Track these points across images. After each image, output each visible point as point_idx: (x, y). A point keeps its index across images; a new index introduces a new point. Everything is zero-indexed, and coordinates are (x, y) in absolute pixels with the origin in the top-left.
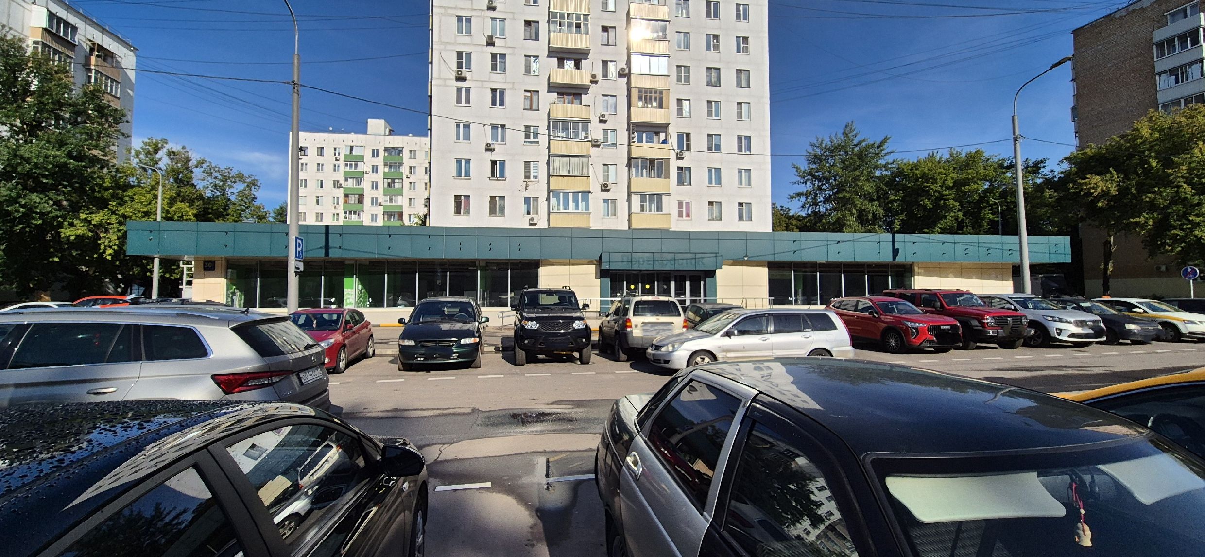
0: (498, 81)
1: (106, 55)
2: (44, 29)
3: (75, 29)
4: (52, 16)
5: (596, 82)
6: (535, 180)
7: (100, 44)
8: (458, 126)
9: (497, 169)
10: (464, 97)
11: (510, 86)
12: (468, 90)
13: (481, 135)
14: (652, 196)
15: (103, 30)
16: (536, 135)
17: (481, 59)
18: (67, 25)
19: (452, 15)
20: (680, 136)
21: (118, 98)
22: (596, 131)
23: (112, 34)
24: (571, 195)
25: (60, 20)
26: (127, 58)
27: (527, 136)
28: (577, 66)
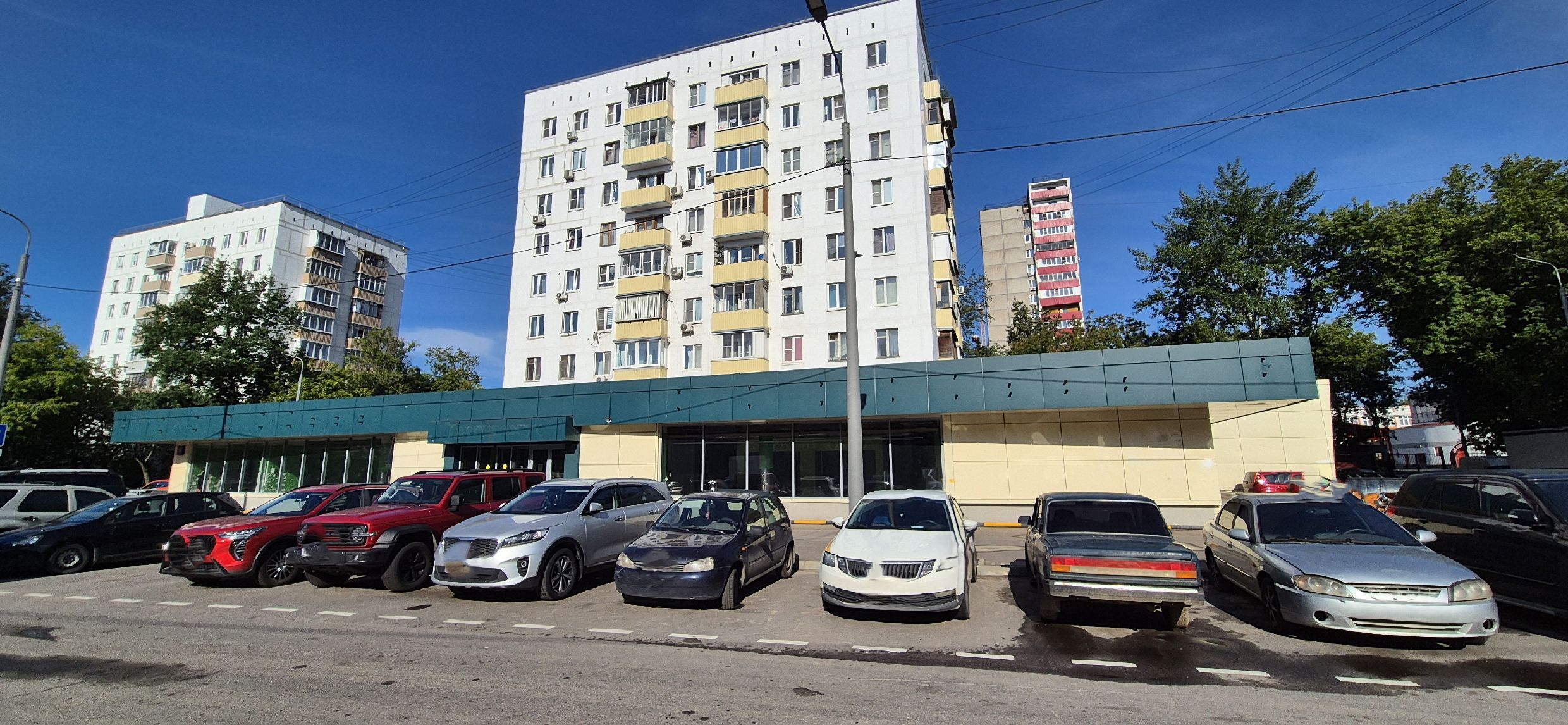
0: (576, 219)
1: (374, 259)
2: (315, 248)
3: (342, 242)
4: (322, 235)
5: (679, 196)
6: (609, 330)
7: (371, 250)
8: (536, 278)
9: (571, 320)
10: (543, 245)
11: (587, 222)
12: (547, 236)
13: (557, 284)
14: (738, 334)
15: (376, 238)
16: (612, 276)
17: (561, 200)
18: (336, 240)
19: (535, 159)
20: (788, 245)
21: (384, 295)
22: (677, 259)
23: (386, 240)
24: (637, 345)
25: (328, 237)
26: (398, 260)
27: (603, 278)
28: (660, 181)
